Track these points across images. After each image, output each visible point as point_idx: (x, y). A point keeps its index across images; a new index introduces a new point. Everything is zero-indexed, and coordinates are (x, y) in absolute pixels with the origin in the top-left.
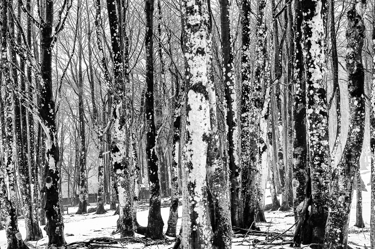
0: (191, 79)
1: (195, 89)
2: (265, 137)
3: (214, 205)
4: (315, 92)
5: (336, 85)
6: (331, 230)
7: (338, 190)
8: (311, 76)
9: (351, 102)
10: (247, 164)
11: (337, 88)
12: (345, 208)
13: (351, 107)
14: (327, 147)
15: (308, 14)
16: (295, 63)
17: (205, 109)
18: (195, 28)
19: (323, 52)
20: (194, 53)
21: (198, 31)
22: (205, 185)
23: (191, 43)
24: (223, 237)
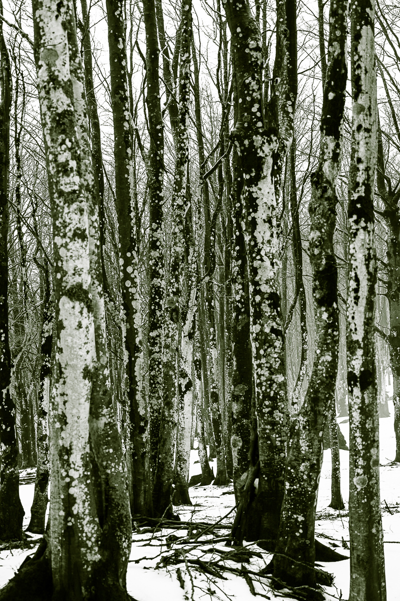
0: (64, 279)
1: (70, 294)
2: (188, 368)
3: (103, 482)
4: (263, 298)
5: (299, 285)
6: (289, 518)
7: (299, 454)
8: (257, 273)
9: (318, 315)
10: (159, 413)
11: (301, 289)
12: (311, 481)
13: (318, 323)
14: (283, 385)
15: (251, 176)
16: (234, 250)
17: (87, 327)
18: (71, 197)
19: (275, 235)
20: (69, 237)
21: (76, 201)
22: (88, 450)
23: (64, 221)
24: (117, 536)
